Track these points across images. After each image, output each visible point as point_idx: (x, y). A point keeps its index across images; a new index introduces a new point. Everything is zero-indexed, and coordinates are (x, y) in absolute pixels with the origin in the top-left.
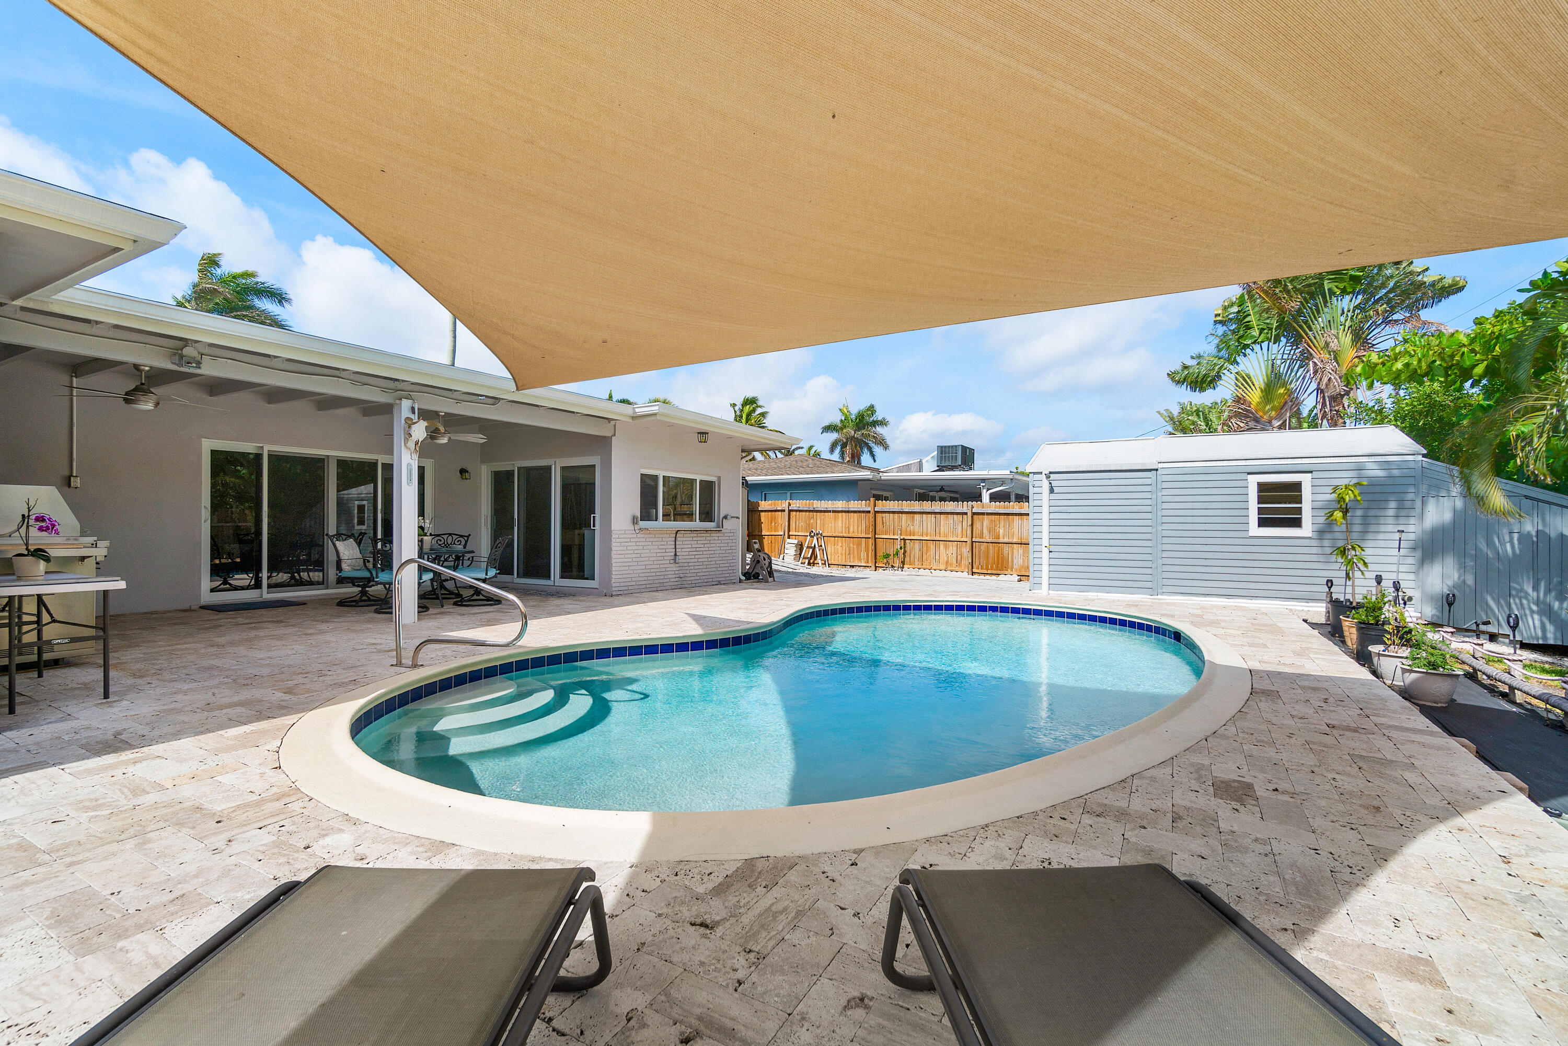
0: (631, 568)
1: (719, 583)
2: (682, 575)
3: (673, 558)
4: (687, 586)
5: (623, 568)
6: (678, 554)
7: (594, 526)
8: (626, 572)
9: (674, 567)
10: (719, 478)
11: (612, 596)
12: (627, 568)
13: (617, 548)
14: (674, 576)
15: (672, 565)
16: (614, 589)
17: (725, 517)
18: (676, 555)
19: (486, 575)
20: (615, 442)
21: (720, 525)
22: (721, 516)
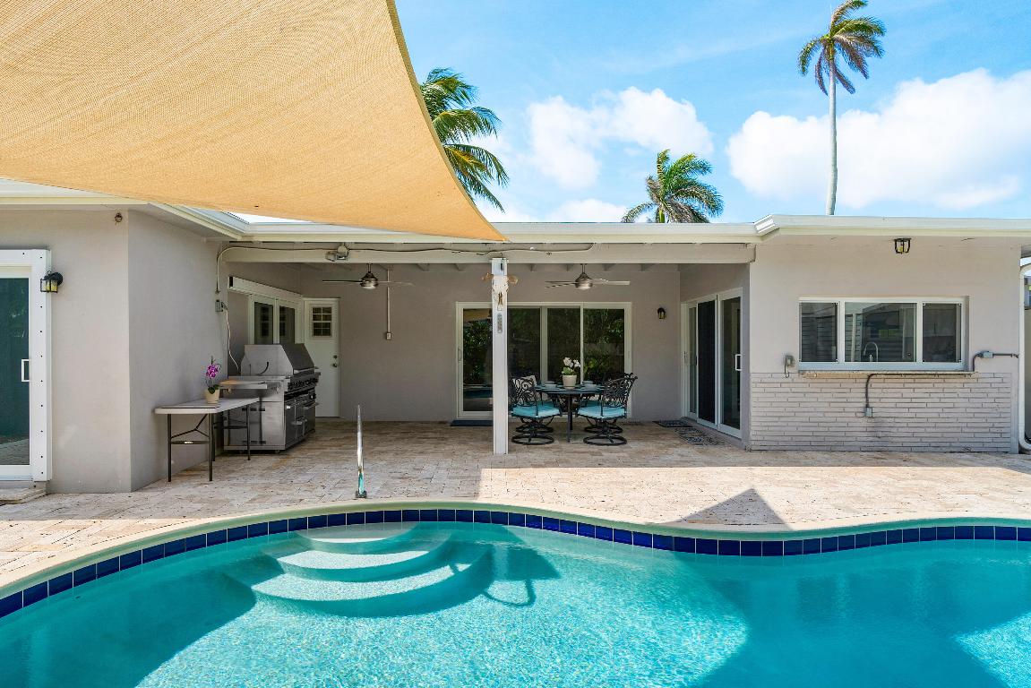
0: (782, 419)
1: (967, 450)
2: (880, 434)
3: (862, 410)
4: (891, 449)
5: (771, 419)
6: (871, 405)
7: (739, 368)
8: (775, 424)
9: (864, 422)
10: (967, 298)
11: (751, 450)
12: (777, 419)
13: (757, 395)
14: (865, 434)
15: (860, 420)
16: (753, 443)
17: (981, 355)
18: (867, 406)
19: (602, 415)
20: (753, 268)
21: (969, 369)
22: (972, 354)
